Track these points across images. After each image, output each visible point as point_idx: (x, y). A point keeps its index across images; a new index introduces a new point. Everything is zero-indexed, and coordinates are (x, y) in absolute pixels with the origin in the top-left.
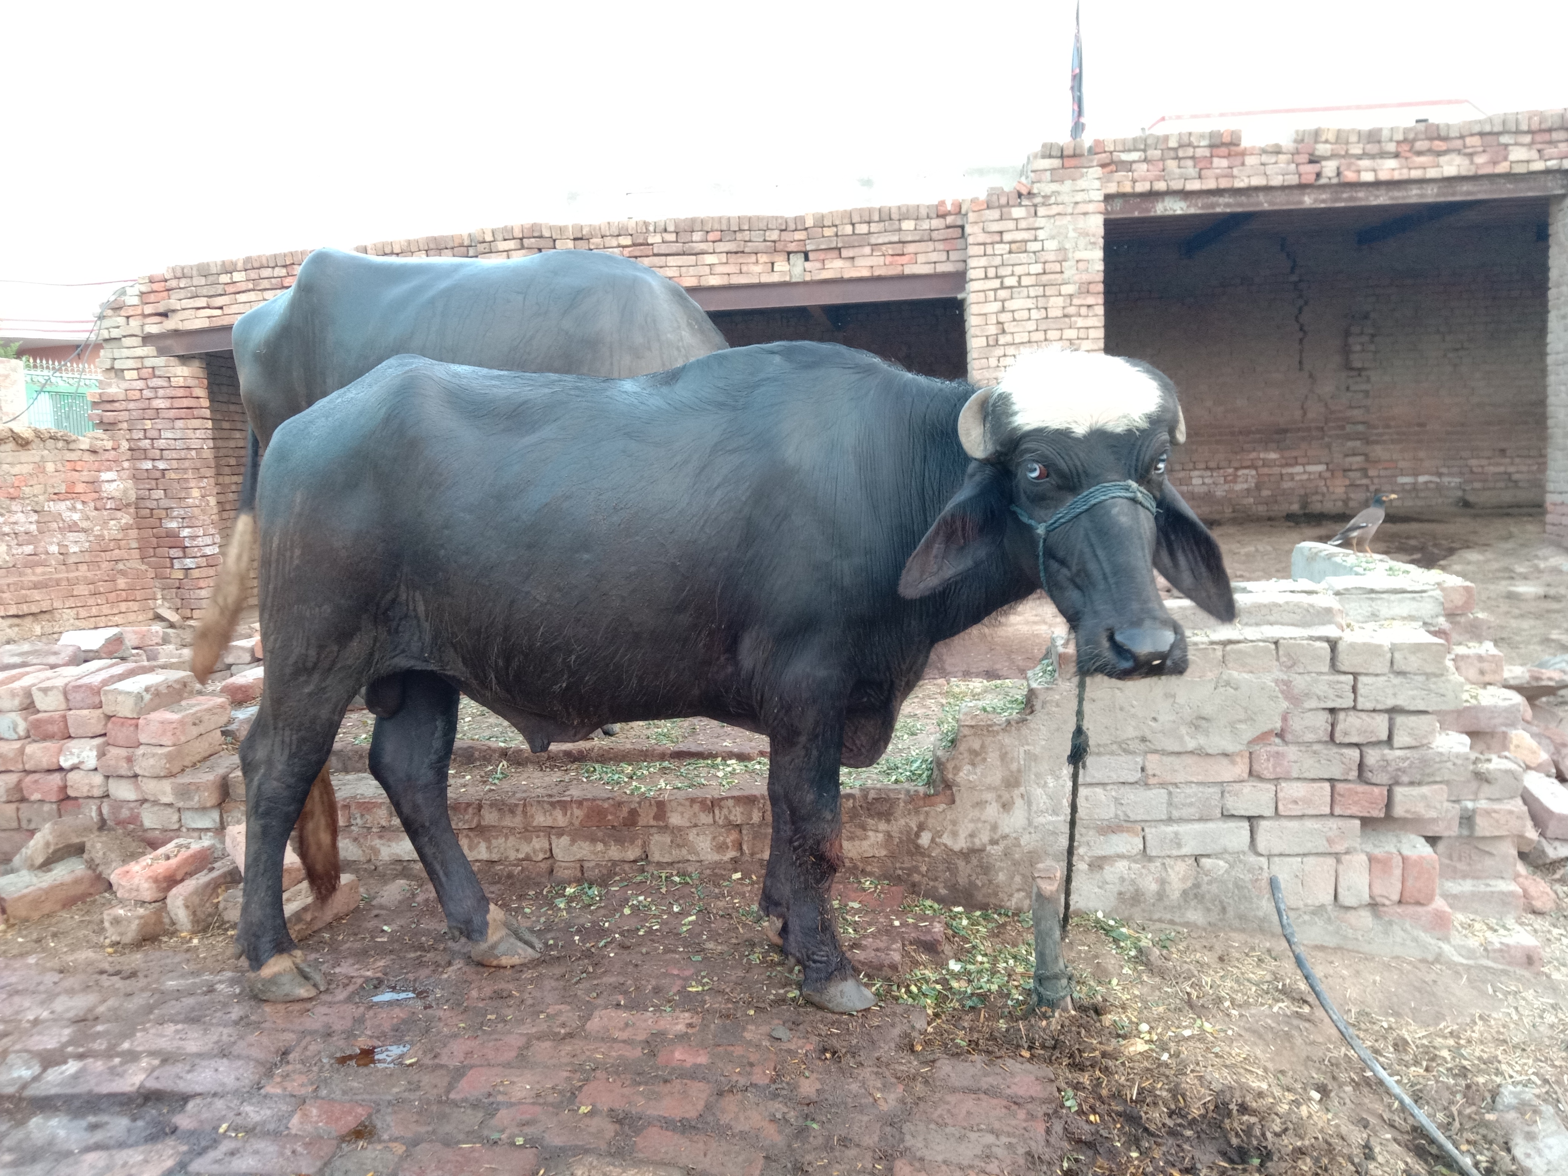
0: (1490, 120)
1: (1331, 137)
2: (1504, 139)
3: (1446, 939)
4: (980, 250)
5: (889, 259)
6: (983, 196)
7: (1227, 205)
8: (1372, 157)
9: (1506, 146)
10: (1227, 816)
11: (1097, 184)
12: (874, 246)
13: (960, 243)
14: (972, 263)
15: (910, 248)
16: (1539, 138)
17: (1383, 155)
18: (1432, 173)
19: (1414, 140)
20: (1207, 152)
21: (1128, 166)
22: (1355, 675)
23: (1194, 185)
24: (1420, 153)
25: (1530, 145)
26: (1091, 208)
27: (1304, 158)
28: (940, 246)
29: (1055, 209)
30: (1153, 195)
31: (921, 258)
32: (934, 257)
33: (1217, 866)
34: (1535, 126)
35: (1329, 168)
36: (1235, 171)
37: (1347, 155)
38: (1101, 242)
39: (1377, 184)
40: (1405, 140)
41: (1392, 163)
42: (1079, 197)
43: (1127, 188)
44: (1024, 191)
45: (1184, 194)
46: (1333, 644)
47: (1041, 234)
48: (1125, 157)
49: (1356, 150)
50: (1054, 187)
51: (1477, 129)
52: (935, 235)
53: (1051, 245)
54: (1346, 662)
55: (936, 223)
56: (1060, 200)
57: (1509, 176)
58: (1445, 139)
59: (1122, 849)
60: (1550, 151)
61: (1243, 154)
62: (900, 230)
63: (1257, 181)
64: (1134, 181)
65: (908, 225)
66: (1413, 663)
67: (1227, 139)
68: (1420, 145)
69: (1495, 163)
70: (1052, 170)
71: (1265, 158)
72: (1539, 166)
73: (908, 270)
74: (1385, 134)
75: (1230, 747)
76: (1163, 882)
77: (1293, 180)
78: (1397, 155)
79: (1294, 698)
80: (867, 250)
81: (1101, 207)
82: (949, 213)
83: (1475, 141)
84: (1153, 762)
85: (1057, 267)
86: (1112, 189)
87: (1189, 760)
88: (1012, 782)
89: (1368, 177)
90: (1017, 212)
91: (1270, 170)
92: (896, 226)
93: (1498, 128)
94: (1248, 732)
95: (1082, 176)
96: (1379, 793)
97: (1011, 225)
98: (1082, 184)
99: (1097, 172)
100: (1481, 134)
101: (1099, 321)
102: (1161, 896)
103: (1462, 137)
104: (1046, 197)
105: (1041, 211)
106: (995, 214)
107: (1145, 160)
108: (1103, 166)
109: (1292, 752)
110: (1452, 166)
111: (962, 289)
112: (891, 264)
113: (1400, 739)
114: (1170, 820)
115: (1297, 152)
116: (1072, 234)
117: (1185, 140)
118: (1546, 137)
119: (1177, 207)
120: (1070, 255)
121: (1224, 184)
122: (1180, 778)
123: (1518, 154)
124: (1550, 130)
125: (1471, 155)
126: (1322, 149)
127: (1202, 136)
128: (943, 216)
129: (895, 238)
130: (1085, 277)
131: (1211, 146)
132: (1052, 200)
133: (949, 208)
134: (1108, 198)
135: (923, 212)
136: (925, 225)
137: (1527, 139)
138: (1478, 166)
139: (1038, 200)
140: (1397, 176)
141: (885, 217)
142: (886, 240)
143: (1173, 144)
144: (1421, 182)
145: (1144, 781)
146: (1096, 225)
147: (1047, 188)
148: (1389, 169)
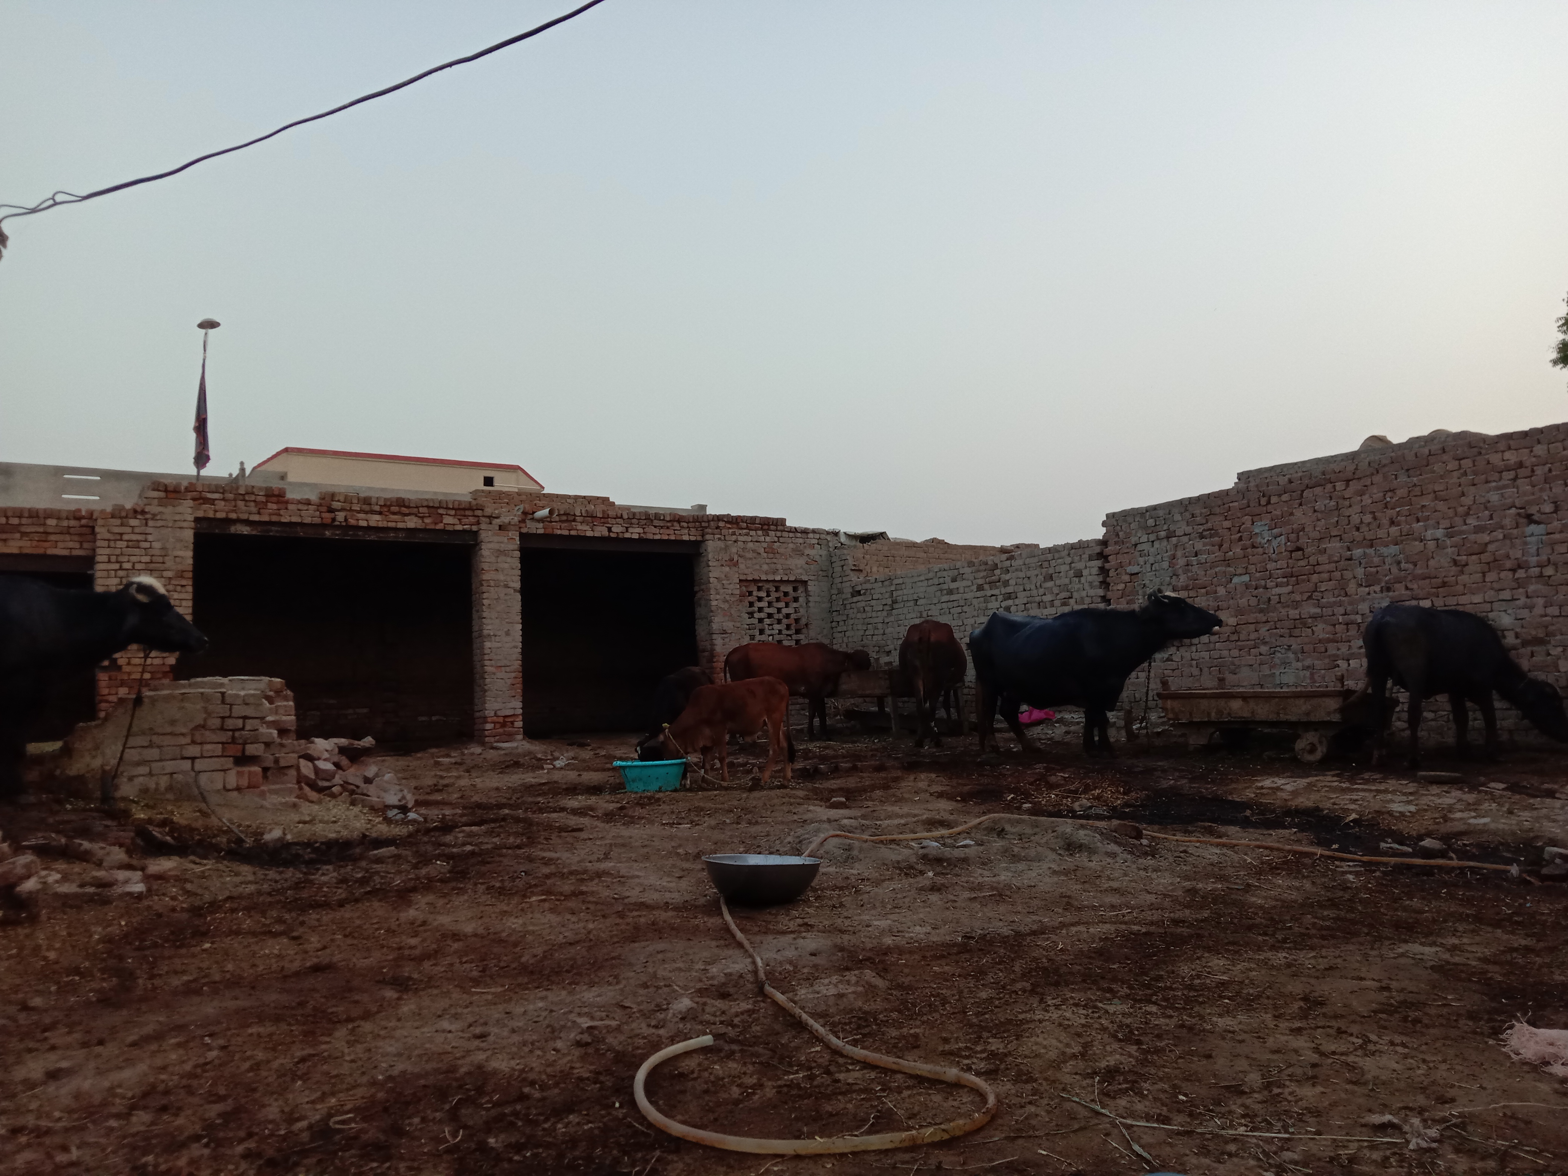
0: (433, 500)
1: (342, 499)
2: (441, 511)
3: (265, 799)
4: (106, 544)
5: (35, 543)
6: (109, 509)
7: (277, 531)
8: (366, 513)
9: (442, 515)
10: (184, 758)
11: (190, 510)
12: (24, 534)
13: (90, 537)
14: (99, 551)
15: (52, 538)
16: (459, 512)
17: (373, 512)
18: (400, 525)
19: (391, 505)
20: (264, 499)
21: (212, 502)
22: (231, 705)
23: (256, 518)
24: (394, 513)
25: (455, 516)
26: (185, 524)
27: (324, 509)
28: (76, 538)
29: (160, 523)
30: (228, 521)
31: (60, 545)
32: (71, 545)
33: (179, 777)
34: (456, 506)
35: (340, 516)
36: (282, 512)
37: (351, 510)
38: (191, 546)
39: (369, 528)
40: (385, 505)
41: (377, 517)
42: (177, 517)
43: (211, 515)
44: (139, 509)
45: (247, 522)
46: (223, 694)
47: (150, 538)
48: (209, 495)
49: (356, 507)
50: (161, 509)
51: (425, 504)
52: (72, 530)
53: (157, 545)
54: (228, 700)
55: (73, 523)
56: (164, 517)
57: (444, 531)
58: (408, 507)
59: (142, 773)
60: (465, 520)
61: (287, 502)
62: (45, 524)
63: (295, 519)
64: (216, 511)
65: (51, 522)
66: (252, 700)
67: (276, 493)
68: (393, 509)
69: (436, 524)
70: (159, 499)
71: (300, 507)
72: (459, 527)
73: (50, 552)
74: (374, 501)
75: (184, 731)
76: (157, 784)
77: (317, 521)
78: (380, 513)
79: (209, 714)
80: (18, 535)
81: (193, 525)
82: (83, 517)
83: (425, 510)
84: (155, 738)
85: (160, 559)
86: (200, 514)
87: (169, 737)
88: (97, 748)
89: (363, 523)
90: (133, 522)
91: (303, 513)
92: (42, 521)
93: (437, 505)
94: (192, 725)
95: (180, 504)
96: (240, 747)
97: (129, 530)
98: (180, 509)
99: (190, 503)
100: (428, 507)
101: (190, 596)
102: (156, 790)
103: (417, 507)
104: (154, 515)
105: (150, 523)
106: (118, 522)
107: (223, 499)
108: (194, 499)
109: (207, 733)
110: (412, 523)
111: (92, 568)
112: (36, 547)
113: (248, 727)
114: (161, 760)
115: (320, 505)
116: (171, 540)
117: (250, 490)
118: (462, 512)
119: (245, 530)
120: (170, 552)
121: (275, 519)
122: (165, 744)
123: (448, 520)
124: (464, 509)
125: (422, 518)
126: (336, 505)
127: (260, 489)
128: (79, 519)
129: (41, 530)
130: (180, 567)
131: (266, 496)
132: (158, 517)
133: (83, 513)
134: (197, 520)
135: (64, 515)
136: (65, 523)
137: (453, 512)
138: (426, 524)
139: (148, 516)
140: (380, 525)
141: (34, 514)
142: (33, 530)
143: (242, 491)
144: (396, 530)
145: (151, 745)
146: (189, 535)
147: (154, 509)
148: (375, 520)
